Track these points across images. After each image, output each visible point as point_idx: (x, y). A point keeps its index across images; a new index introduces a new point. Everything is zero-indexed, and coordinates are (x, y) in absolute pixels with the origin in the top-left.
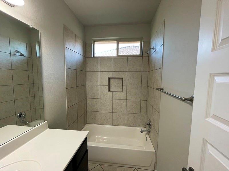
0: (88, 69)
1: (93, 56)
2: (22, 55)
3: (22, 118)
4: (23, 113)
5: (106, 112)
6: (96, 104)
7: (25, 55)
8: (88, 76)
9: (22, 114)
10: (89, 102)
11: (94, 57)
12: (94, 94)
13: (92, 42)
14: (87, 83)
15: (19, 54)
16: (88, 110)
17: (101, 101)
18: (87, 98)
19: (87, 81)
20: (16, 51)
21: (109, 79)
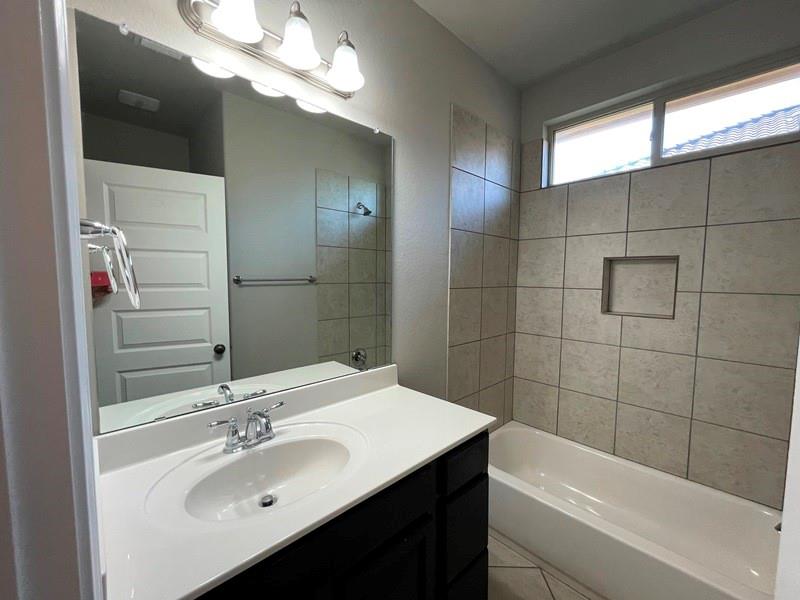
0: (525, 233)
1: (544, 185)
2: (367, 213)
3: (360, 362)
4: (362, 353)
5: (590, 392)
6: (550, 356)
7: (373, 213)
8: (524, 257)
9: (359, 354)
10: (524, 346)
11: (549, 186)
12: (543, 318)
13: (544, 136)
14: (521, 280)
15: (362, 211)
16: (517, 372)
17: (568, 347)
18: (517, 330)
19: (519, 273)
20: (359, 205)
21: (610, 263)
